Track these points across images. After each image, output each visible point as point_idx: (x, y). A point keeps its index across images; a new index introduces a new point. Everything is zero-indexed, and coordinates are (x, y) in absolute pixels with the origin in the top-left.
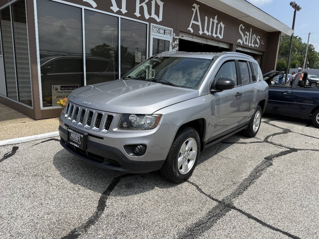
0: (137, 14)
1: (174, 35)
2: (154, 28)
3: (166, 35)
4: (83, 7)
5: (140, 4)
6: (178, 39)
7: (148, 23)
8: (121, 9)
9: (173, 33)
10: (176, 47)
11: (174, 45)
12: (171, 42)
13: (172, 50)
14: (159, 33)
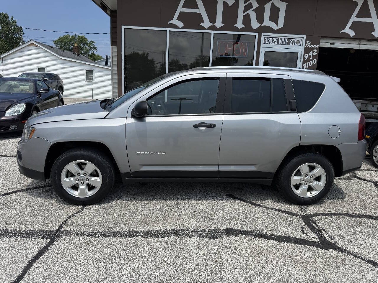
0: (240, 24)
1: (307, 44)
2: (269, 39)
3: (293, 45)
4: (168, 30)
5: (244, 12)
6: (316, 48)
7: (257, 34)
8: (216, 23)
9: (306, 41)
10: (312, 60)
11: (307, 57)
12: (301, 54)
13: (303, 64)
14: (278, 44)
